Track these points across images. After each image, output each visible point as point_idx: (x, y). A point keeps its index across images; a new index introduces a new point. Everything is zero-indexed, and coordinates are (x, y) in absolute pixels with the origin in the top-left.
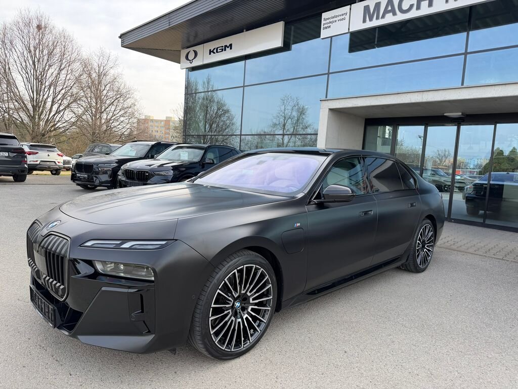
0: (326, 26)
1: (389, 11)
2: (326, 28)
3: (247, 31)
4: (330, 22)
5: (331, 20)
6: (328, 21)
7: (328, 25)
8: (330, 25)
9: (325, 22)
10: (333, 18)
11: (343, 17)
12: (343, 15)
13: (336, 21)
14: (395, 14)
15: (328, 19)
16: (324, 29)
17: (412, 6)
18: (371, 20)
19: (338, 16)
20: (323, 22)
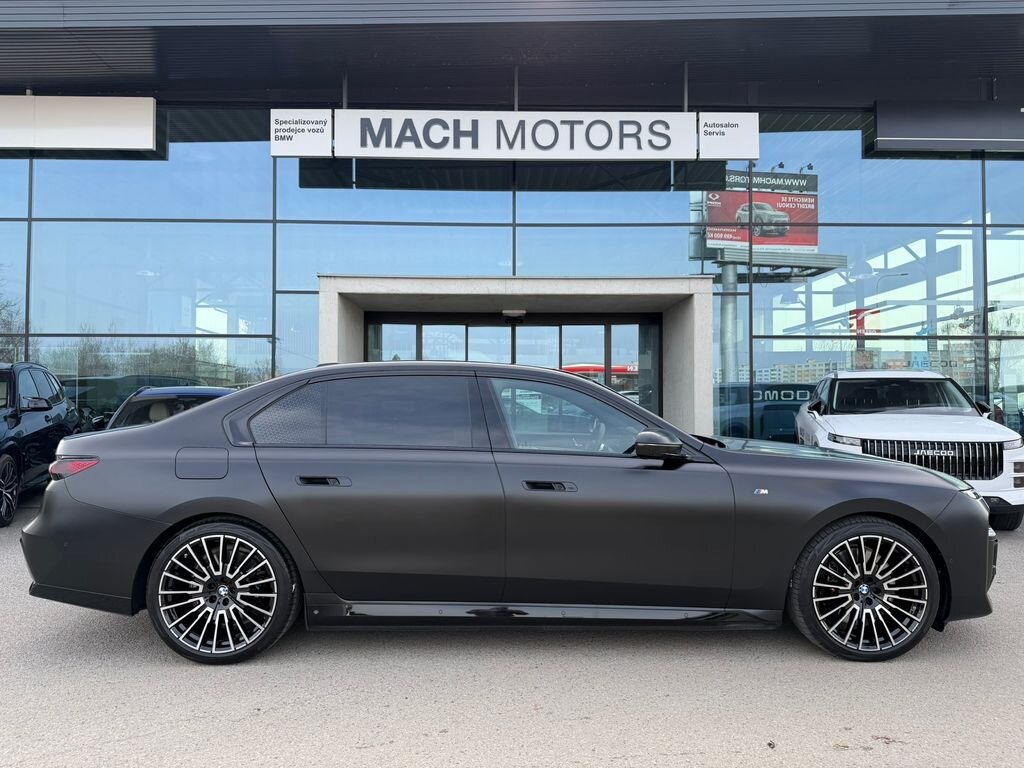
0: (283, 134)
1: (408, 139)
2: (283, 138)
3: (35, 93)
4: (290, 130)
5: (293, 126)
6: (286, 127)
7: (286, 134)
8: (291, 134)
9: (278, 127)
10: (297, 123)
11: (319, 126)
12: (317, 123)
13: (303, 130)
14: (418, 145)
15: (285, 122)
16: (277, 138)
17: (445, 140)
18: (376, 144)
19: (308, 122)
20: (273, 126)
